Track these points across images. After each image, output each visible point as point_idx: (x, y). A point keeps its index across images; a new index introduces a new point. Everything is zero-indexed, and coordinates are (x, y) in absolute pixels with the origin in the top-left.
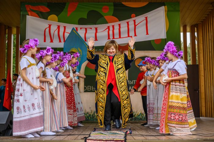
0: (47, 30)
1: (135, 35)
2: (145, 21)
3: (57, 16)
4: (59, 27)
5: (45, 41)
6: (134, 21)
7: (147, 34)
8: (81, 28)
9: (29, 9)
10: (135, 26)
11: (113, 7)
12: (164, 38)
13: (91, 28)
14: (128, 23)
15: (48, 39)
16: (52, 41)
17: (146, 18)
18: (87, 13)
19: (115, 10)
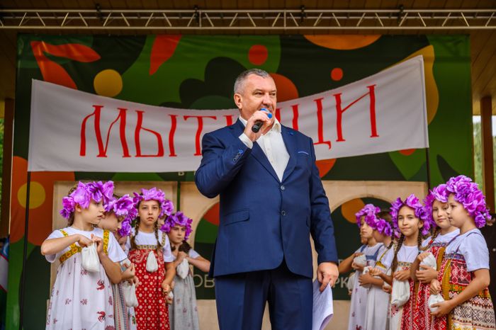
0: (91, 123)
1: (340, 139)
2: (367, 100)
3: (121, 73)
4: (123, 113)
5: (83, 153)
6: (338, 97)
7: (374, 134)
8: (186, 118)
9: (40, 54)
10: (340, 112)
11: (278, 49)
12: (422, 146)
13: (215, 118)
14: (319, 102)
15: (92, 147)
16: (102, 153)
17: (372, 88)
18: (204, 64)
19: (284, 57)
